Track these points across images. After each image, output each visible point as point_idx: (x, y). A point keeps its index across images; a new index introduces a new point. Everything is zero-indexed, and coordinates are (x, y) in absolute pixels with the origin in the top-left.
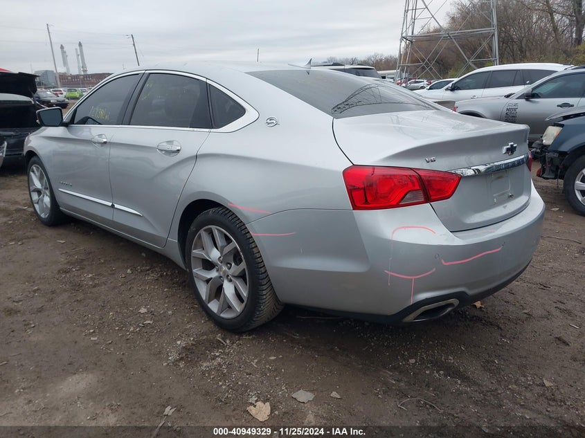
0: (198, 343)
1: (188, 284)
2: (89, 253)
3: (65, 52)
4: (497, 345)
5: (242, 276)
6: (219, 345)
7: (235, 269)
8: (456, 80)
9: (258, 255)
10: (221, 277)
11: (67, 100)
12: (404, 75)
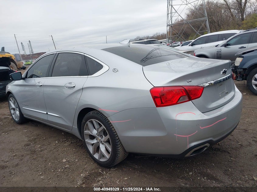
0: (90, 175)
1: (84, 146)
2: (38, 135)
3: (23, 45)
4: (229, 161)
5: (108, 141)
6: (100, 175)
7: (104, 138)
8: (193, 41)
9: (114, 131)
10: (98, 142)
11: (25, 66)
12: (170, 41)
